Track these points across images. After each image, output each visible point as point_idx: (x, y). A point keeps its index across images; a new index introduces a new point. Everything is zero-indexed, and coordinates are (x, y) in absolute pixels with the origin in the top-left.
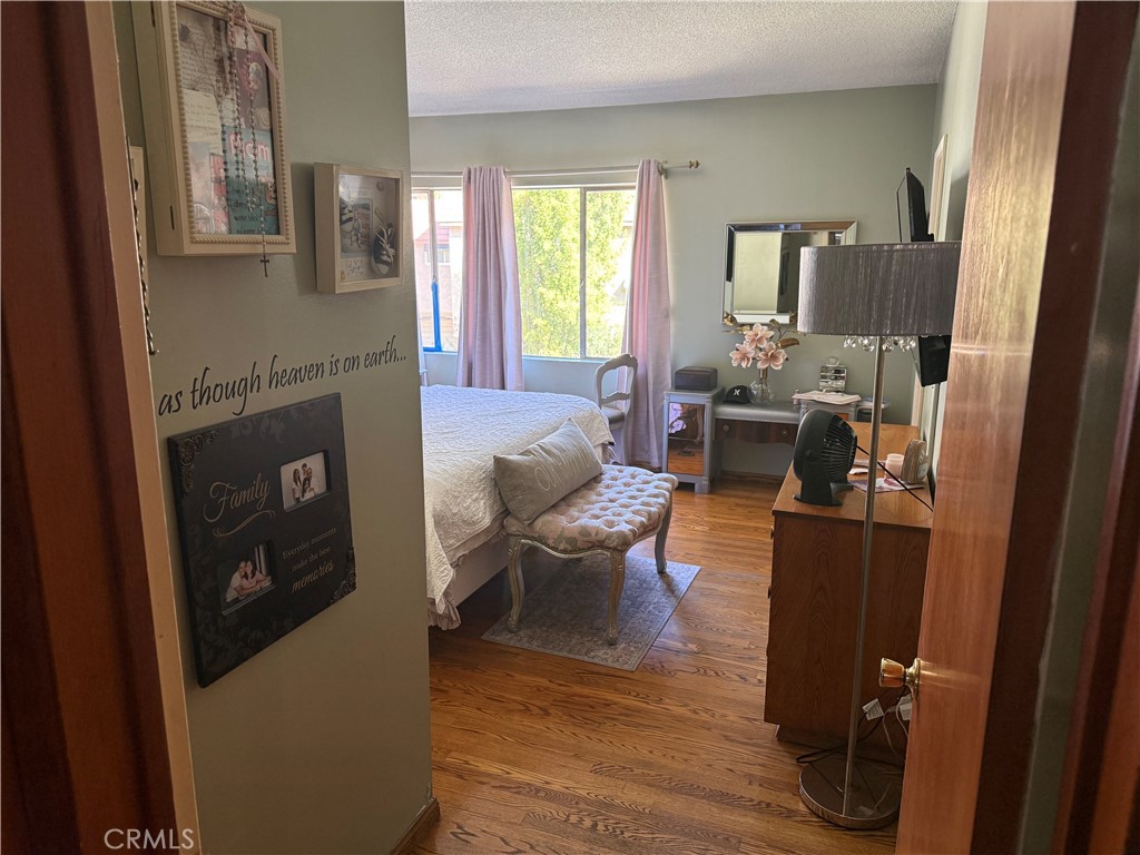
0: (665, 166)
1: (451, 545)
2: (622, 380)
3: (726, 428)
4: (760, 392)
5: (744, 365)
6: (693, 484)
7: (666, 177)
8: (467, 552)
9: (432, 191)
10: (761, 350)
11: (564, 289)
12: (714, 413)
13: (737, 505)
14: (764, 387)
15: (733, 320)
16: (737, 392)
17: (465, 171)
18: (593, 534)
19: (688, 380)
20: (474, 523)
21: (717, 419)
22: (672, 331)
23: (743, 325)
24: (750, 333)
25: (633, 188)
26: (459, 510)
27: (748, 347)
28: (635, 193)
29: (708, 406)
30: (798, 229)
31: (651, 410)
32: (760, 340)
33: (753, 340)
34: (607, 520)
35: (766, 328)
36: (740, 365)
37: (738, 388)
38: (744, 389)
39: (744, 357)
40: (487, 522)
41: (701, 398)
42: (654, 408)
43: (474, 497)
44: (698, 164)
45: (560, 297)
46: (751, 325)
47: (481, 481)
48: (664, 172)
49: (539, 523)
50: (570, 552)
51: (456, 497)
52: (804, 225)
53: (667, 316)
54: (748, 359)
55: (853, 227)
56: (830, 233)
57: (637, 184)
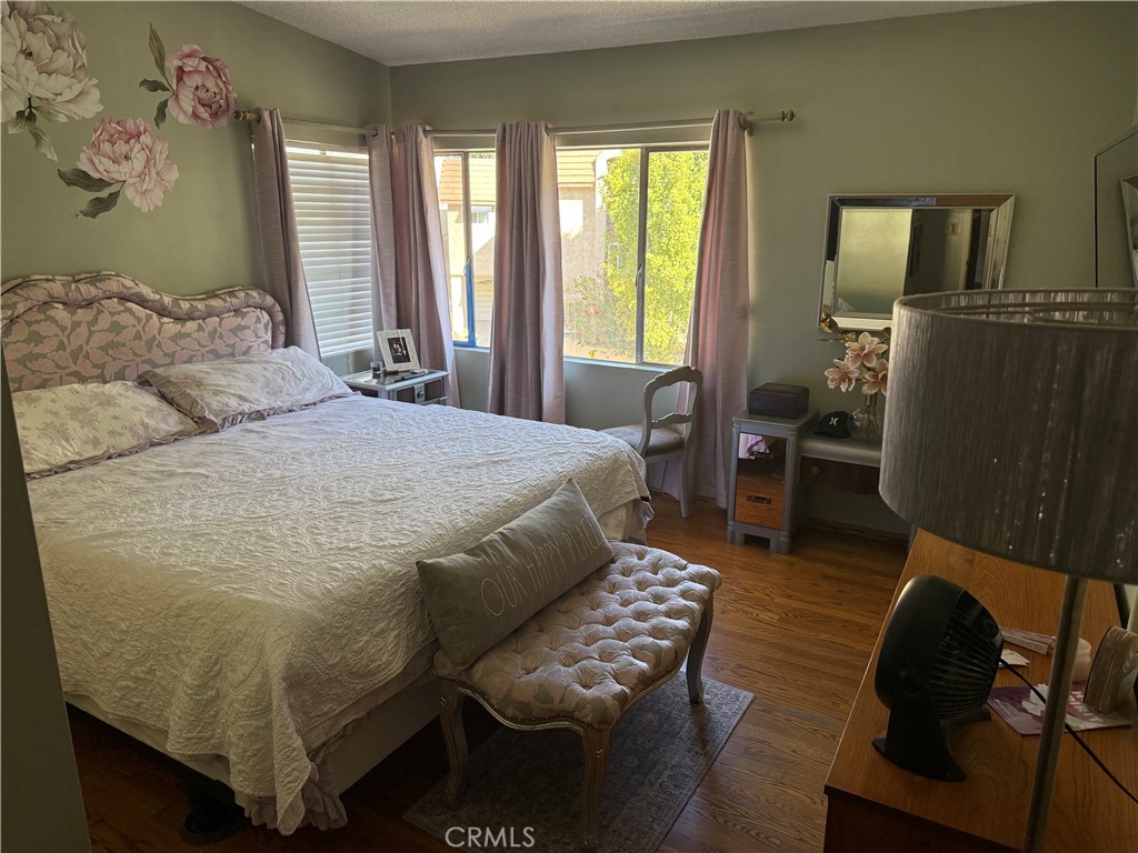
0: (749, 118)
1: (326, 713)
2: (681, 397)
3: (815, 470)
4: (865, 424)
5: (843, 388)
6: (768, 540)
7: (751, 134)
8: (361, 714)
9: (466, 154)
10: (869, 369)
11: (673, 254)
12: (799, 448)
13: (825, 577)
14: (872, 418)
15: (833, 325)
16: (834, 421)
17: (499, 128)
18: (557, 700)
19: (768, 403)
20: (371, 673)
21: (804, 458)
22: (750, 334)
23: (846, 331)
24: (855, 345)
25: (706, 147)
26: (343, 658)
27: (849, 364)
28: (708, 152)
29: (791, 440)
30: (931, 204)
31: (719, 436)
32: (868, 356)
33: (858, 356)
34: (585, 671)
35: (876, 340)
36: (838, 388)
37: (835, 415)
38: (844, 417)
39: (845, 377)
40: (397, 667)
41: (784, 430)
42: (723, 434)
43: (376, 630)
44: (792, 116)
45: (668, 263)
46: (858, 332)
47: (395, 599)
48: (746, 126)
49: (479, 669)
50: (522, 722)
51: (338, 637)
52: (941, 200)
53: (744, 317)
54: (850, 380)
55: (1010, 203)
56: (975, 211)
57: (710, 142)
